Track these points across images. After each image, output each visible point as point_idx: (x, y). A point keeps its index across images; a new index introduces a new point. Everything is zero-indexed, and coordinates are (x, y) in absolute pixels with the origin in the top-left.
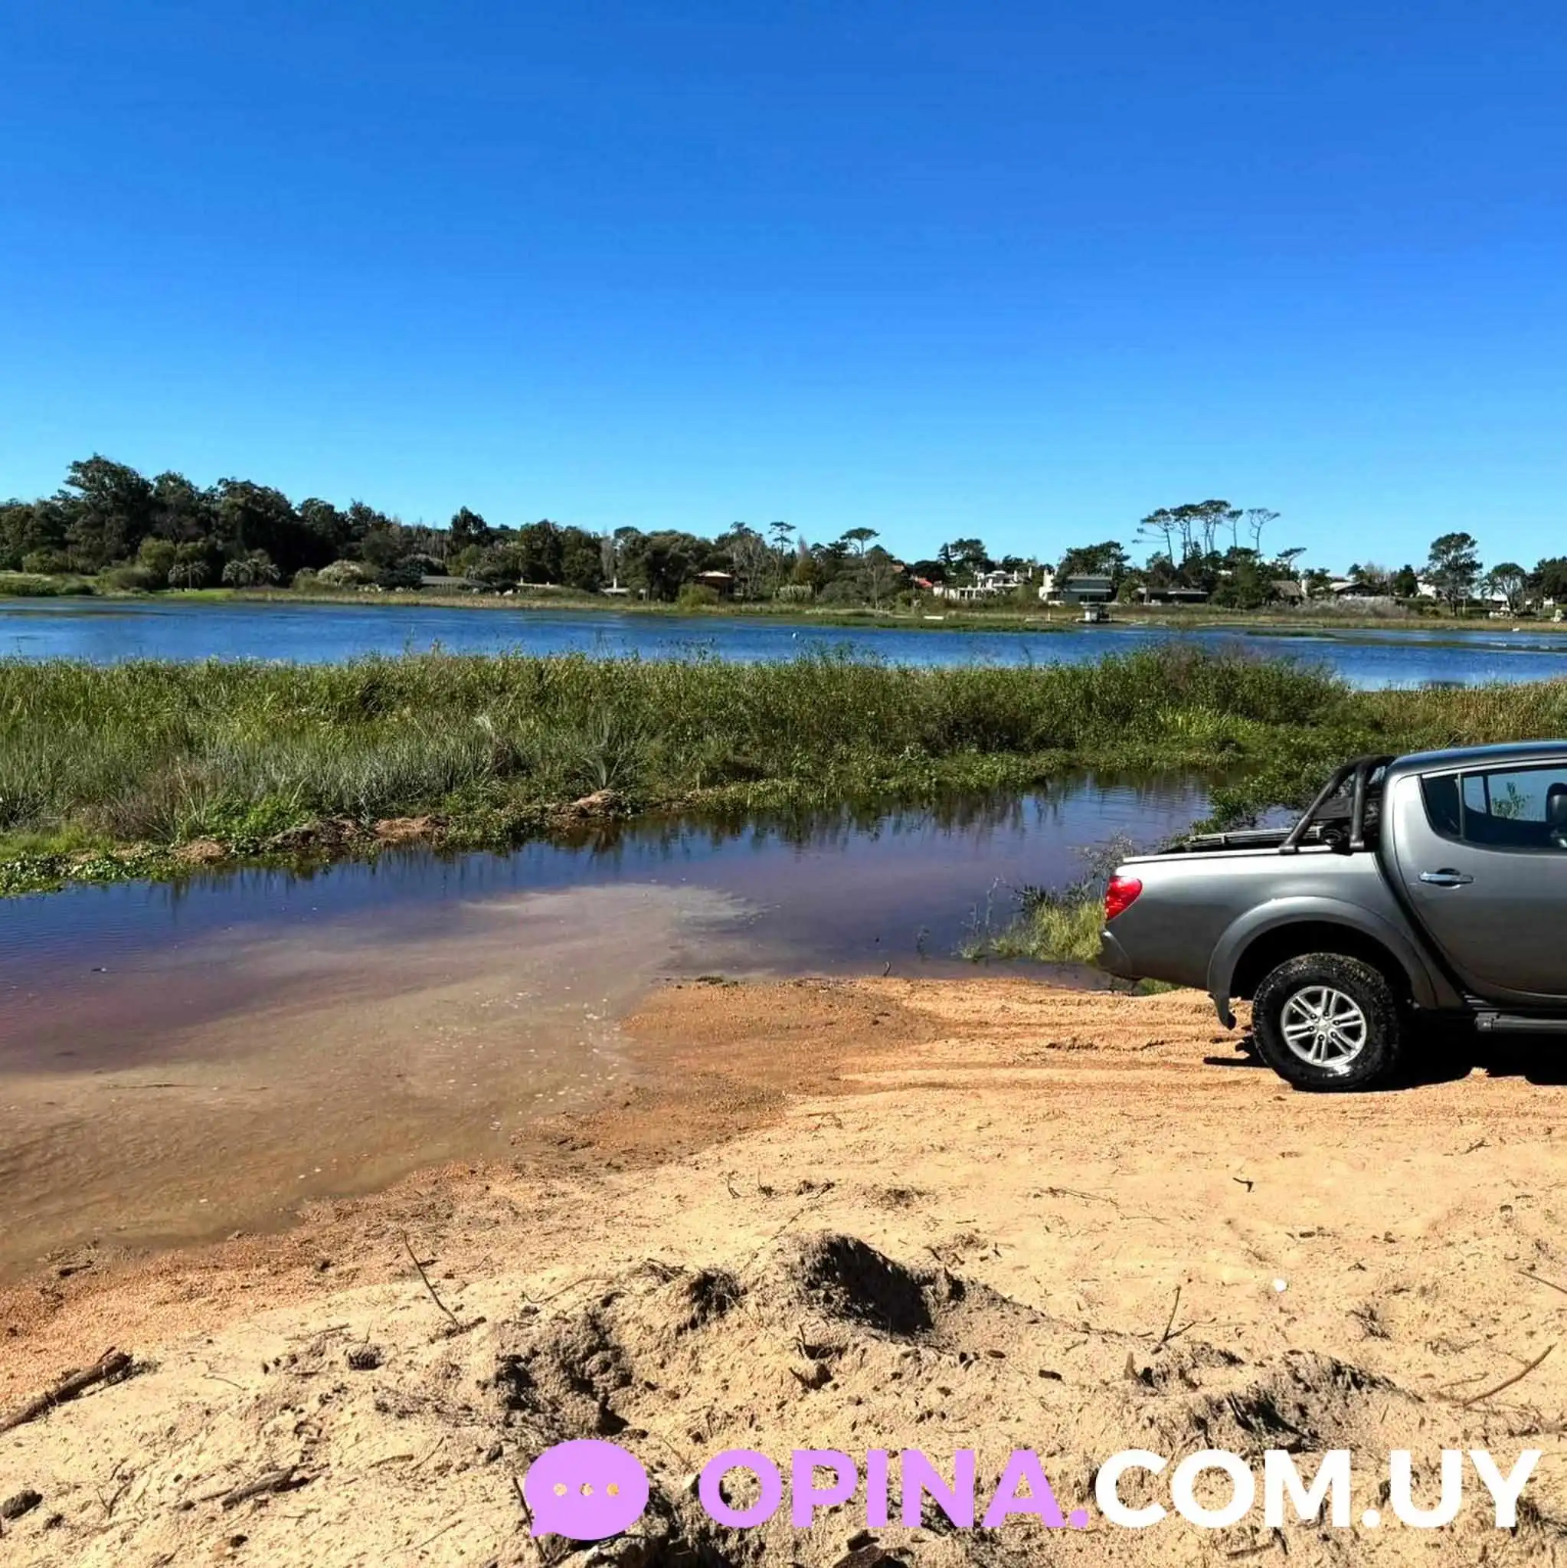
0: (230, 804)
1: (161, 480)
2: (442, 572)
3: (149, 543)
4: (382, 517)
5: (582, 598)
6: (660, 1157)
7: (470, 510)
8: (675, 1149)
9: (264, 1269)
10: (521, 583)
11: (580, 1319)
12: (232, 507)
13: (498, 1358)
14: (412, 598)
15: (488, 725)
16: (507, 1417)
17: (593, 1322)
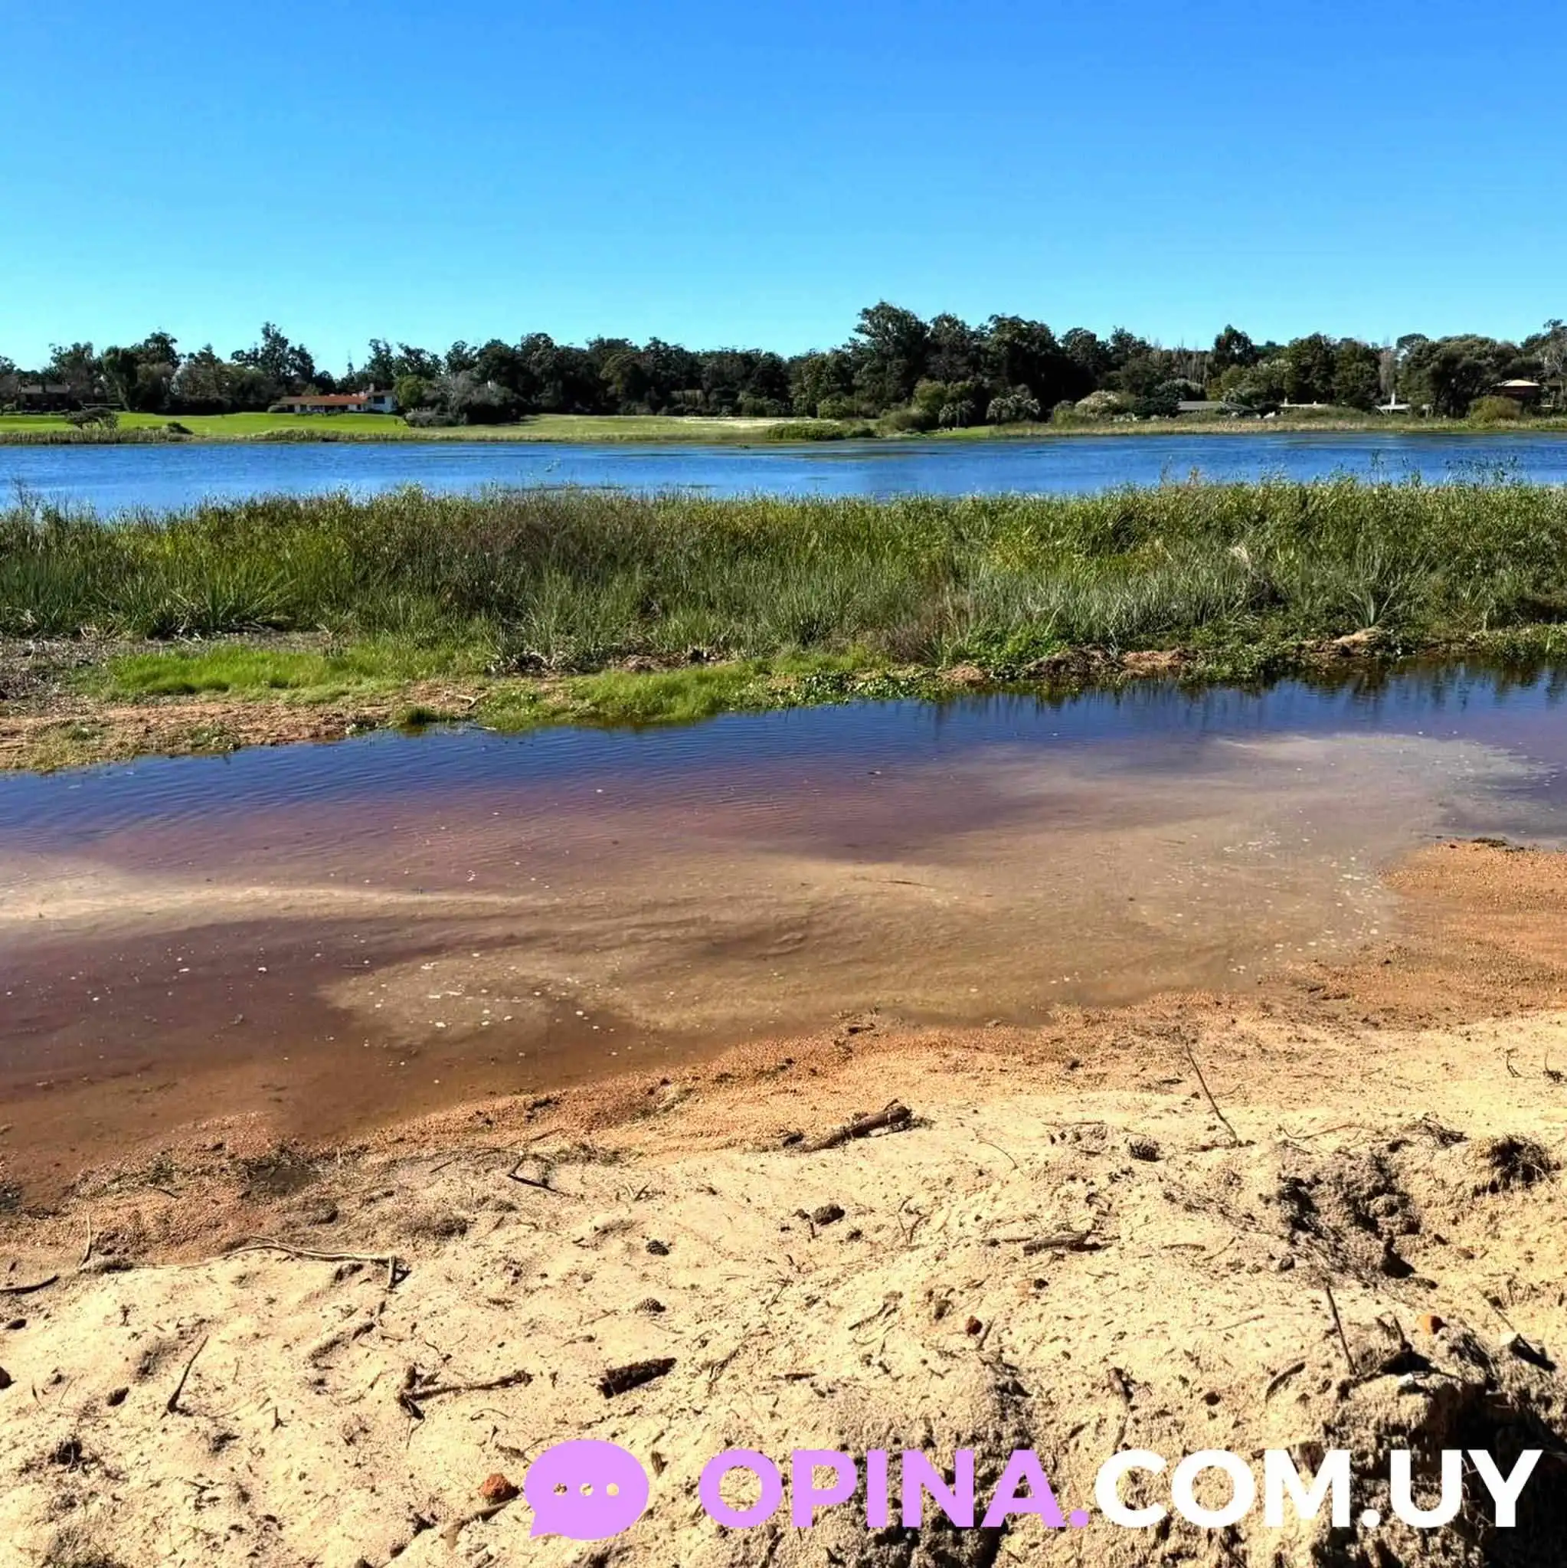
0: (990, 632)
1: (937, 321)
2: (1201, 396)
3: (923, 386)
4: (1143, 343)
5: (1353, 418)
6: (1425, 1021)
7: (1235, 328)
8: (1443, 1016)
9: (1019, 1058)
10: (1286, 405)
11: (1365, 1158)
12: (999, 344)
13: (1279, 1177)
14: (1167, 425)
15: (1245, 555)
16: (1292, 1234)
17: (1379, 1164)
